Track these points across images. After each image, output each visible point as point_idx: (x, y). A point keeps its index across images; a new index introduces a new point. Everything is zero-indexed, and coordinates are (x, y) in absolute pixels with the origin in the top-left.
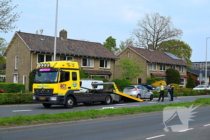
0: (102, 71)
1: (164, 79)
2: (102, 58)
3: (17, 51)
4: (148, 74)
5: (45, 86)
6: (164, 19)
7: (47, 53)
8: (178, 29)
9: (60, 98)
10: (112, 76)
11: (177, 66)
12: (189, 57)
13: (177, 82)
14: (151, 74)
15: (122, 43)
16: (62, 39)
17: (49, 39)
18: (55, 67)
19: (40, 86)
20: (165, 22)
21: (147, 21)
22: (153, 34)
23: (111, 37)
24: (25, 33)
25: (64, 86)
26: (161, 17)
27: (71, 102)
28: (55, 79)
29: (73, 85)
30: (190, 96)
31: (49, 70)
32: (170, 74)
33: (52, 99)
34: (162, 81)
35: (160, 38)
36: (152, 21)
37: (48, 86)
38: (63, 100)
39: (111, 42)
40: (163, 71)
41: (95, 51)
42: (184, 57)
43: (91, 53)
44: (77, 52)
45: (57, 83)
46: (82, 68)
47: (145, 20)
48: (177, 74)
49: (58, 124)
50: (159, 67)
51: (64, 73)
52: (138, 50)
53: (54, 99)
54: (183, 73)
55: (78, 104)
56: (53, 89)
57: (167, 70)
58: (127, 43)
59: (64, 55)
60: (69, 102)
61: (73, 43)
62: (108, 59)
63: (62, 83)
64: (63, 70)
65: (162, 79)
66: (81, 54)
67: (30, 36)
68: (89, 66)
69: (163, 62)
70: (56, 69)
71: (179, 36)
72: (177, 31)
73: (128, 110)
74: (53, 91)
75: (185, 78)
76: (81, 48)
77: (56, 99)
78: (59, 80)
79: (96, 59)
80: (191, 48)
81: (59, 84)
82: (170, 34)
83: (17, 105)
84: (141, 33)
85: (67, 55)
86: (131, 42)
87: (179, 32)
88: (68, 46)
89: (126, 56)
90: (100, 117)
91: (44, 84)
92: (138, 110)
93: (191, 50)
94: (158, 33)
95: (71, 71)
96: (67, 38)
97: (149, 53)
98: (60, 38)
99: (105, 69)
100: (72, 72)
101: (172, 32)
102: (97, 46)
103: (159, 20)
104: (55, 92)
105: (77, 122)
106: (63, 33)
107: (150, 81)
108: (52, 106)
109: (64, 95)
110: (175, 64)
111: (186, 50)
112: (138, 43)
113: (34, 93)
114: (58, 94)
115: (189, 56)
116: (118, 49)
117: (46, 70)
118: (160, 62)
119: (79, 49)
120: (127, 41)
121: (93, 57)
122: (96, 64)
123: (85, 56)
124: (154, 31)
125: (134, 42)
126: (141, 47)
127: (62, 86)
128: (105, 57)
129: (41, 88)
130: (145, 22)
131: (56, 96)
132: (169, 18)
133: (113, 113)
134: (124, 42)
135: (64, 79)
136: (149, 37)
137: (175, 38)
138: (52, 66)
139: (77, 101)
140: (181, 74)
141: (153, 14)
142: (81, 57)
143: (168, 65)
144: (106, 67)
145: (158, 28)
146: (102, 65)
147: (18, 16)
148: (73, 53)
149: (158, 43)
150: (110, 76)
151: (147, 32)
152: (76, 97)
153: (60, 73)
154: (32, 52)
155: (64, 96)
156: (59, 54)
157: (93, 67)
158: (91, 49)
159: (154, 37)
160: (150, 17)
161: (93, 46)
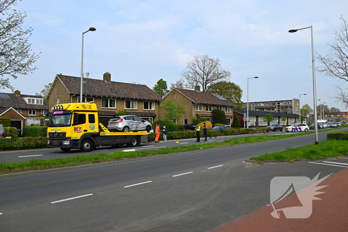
0: (146, 113)
1: (210, 120)
2: (145, 100)
3: (58, 94)
4: (194, 114)
5: (58, 130)
6: (213, 61)
7: (87, 96)
8: (226, 71)
9: (74, 142)
10: (157, 117)
11: (224, 106)
12: (240, 98)
13: (222, 122)
14: (197, 115)
15: (172, 85)
16: (105, 81)
17: (92, 81)
18: (69, 109)
19: (53, 130)
20: (214, 64)
21: (197, 64)
22: (202, 76)
23: (162, 80)
24: (67, 76)
25: (79, 129)
26: (210, 59)
27: (88, 146)
28: (68, 122)
29: (90, 127)
30: (231, 135)
31: (62, 112)
32: (215, 115)
33: (65, 144)
34: (208, 121)
35: (209, 80)
36: (201, 64)
37: (61, 130)
38: (78, 144)
39: (162, 84)
40: (209, 111)
41: (139, 93)
42: (235, 98)
43: (134, 95)
44: (120, 94)
45: (70, 126)
46: (125, 110)
47: (195, 63)
48: (223, 114)
49: (44, 171)
50: (205, 108)
51: (77, 116)
52: (185, 91)
53: (66, 143)
54: (229, 113)
55: (97, 147)
56: (66, 133)
57: (213, 110)
58: (177, 85)
59: (106, 97)
60: (85, 145)
61: (117, 86)
62: (152, 100)
63: (76, 126)
64: (77, 112)
65: (208, 120)
66: (124, 96)
67: (72, 79)
68: (133, 107)
69: (209, 103)
70: (69, 111)
71: (228, 77)
72: (225, 72)
73: (142, 153)
74: (65, 135)
75: (231, 118)
76: (125, 90)
77: (69, 143)
78: (72, 123)
79: (139, 101)
80: (241, 89)
81: (72, 127)
82: (218, 76)
83: (36, 150)
84: (191, 75)
85: (108, 97)
86: (181, 84)
87: (227, 74)
88: (111, 89)
89: (173, 97)
90: (105, 161)
91: (58, 128)
92: (154, 152)
93: (241, 91)
94: (208, 75)
95: (87, 114)
96: (111, 81)
97: (196, 94)
98: (104, 81)
99: (149, 111)
100: (89, 115)
101: (220, 74)
102: (142, 88)
103: (208, 62)
104: (67, 135)
105: (69, 168)
106: (107, 76)
107: (196, 121)
108: (72, 150)
109: (79, 138)
110: (221, 104)
111: (237, 91)
112: (188, 84)
113: (48, 137)
114: (70, 138)
115: (240, 96)
116: (169, 91)
117: (59, 112)
118: (206, 103)
119: (122, 91)
120: (177, 83)
121: (136, 100)
122: (140, 105)
123: (128, 99)
124: (203, 73)
125: (184, 84)
126: (191, 89)
127: (75, 129)
128: (148, 98)
129: (54, 132)
130: (195, 65)
131: (70, 139)
132: (217, 60)
133: (122, 156)
134: (175, 84)
135: (78, 122)
136: (198, 78)
137: (224, 80)
138: (64, 108)
139: (95, 144)
140: (226, 114)
141: (202, 56)
142: (123, 99)
143: (214, 105)
144: (150, 108)
145: (207, 70)
146: (146, 107)
147: (37, 57)
148: (115, 95)
149: (207, 85)
150: (154, 117)
151: (196, 74)
152: (94, 140)
153: (73, 115)
154: (71, 95)
155: (78, 140)
156: (101, 97)
157: (137, 109)
158: (135, 91)
159: (203, 79)
160: (199, 59)
161: (138, 88)
